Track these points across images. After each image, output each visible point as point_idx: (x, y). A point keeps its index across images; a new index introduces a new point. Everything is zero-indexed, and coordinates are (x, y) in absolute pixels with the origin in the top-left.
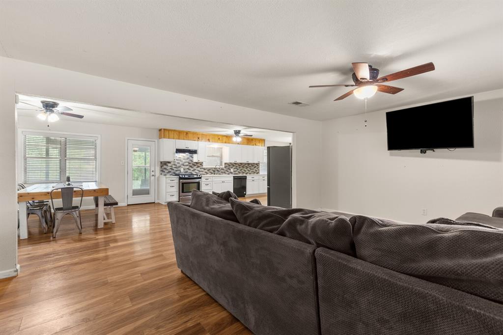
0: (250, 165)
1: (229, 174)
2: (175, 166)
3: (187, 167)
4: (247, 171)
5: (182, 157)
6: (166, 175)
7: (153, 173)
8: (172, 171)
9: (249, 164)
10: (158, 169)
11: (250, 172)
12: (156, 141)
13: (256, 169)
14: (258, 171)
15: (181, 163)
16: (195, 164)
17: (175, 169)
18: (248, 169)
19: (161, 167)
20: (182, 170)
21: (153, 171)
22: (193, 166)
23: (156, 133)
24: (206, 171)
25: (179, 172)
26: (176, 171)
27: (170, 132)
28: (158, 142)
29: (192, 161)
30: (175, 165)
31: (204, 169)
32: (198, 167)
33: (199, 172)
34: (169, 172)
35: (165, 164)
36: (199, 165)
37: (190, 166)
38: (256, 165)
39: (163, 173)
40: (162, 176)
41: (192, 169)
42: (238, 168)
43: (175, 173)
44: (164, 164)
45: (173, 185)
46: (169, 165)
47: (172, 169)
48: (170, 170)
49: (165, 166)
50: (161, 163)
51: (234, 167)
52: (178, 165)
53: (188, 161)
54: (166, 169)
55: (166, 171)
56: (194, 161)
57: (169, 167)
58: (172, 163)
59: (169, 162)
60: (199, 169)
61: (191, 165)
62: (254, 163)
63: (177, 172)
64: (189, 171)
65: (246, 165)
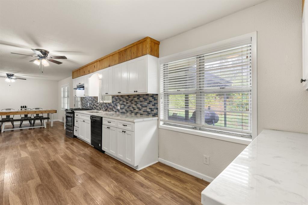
0: (141, 99)
1: (116, 112)
2: (86, 101)
4: (137, 110)
9: (139, 96)
11: (141, 112)
13: (151, 106)
14: (155, 111)
15: (88, 98)
18: (139, 106)
32: (96, 102)
36: (96, 99)
37: (92, 101)
38: (151, 99)
42: (125, 103)
51: (121, 102)
58: (85, 98)
61: (92, 99)
62: (147, 95)
65: (136, 99)
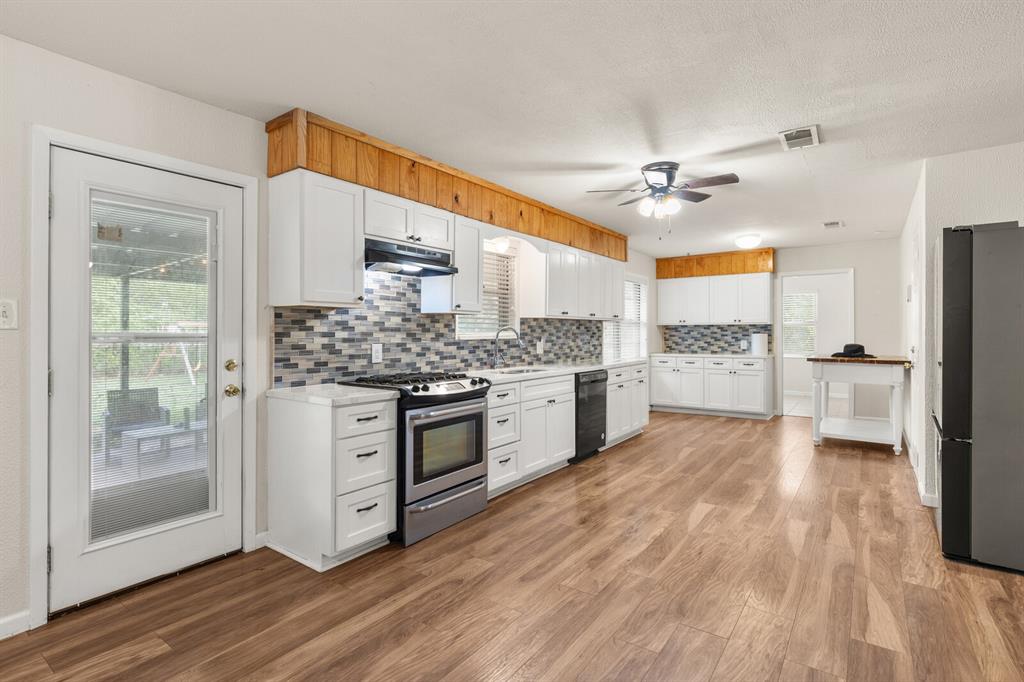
0: (582, 327)
1: (530, 364)
2: (345, 335)
3: (398, 338)
4: (575, 351)
5: (376, 287)
6: (302, 383)
7: (230, 379)
8: (335, 362)
10: (259, 352)
12: (252, 184)
13: (594, 342)
15: (372, 317)
16: (427, 322)
17: (346, 349)
18: (579, 342)
19: (279, 337)
20: (378, 356)
21: (229, 366)
22: (419, 334)
23: (252, 140)
24: (465, 353)
25: (364, 362)
26: (352, 357)
27: (341, 143)
28: (263, 197)
29: (415, 308)
30: (344, 326)
31: (460, 345)
32: (439, 336)
33: (442, 358)
34: (321, 365)
35: (300, 324)
36: (440, 326)
37: (410, 335)
38: (595, 329)
39: (289, 376)
40: (285, 391)
41: (415, 348)
42: (554, 338)
43: (344, 371)
44: (291, 320)
45: (365, 444)
46: (319, 326)
47: (330, 349)
48: (324, 356)
49: (297, 336)
50: (278, 316)
52: (360, 328)
53: (399, 306)
54: (300, 349)
55: (304, 363)
56: (424, 311)
57: (320, 341)
58: (333, 317)
59: (318, 313)
60: (440, 345)
61: (412, 326)
62: (590, 322)
63: (356, 366)
64: (405, 358)
65: (574, 329)
